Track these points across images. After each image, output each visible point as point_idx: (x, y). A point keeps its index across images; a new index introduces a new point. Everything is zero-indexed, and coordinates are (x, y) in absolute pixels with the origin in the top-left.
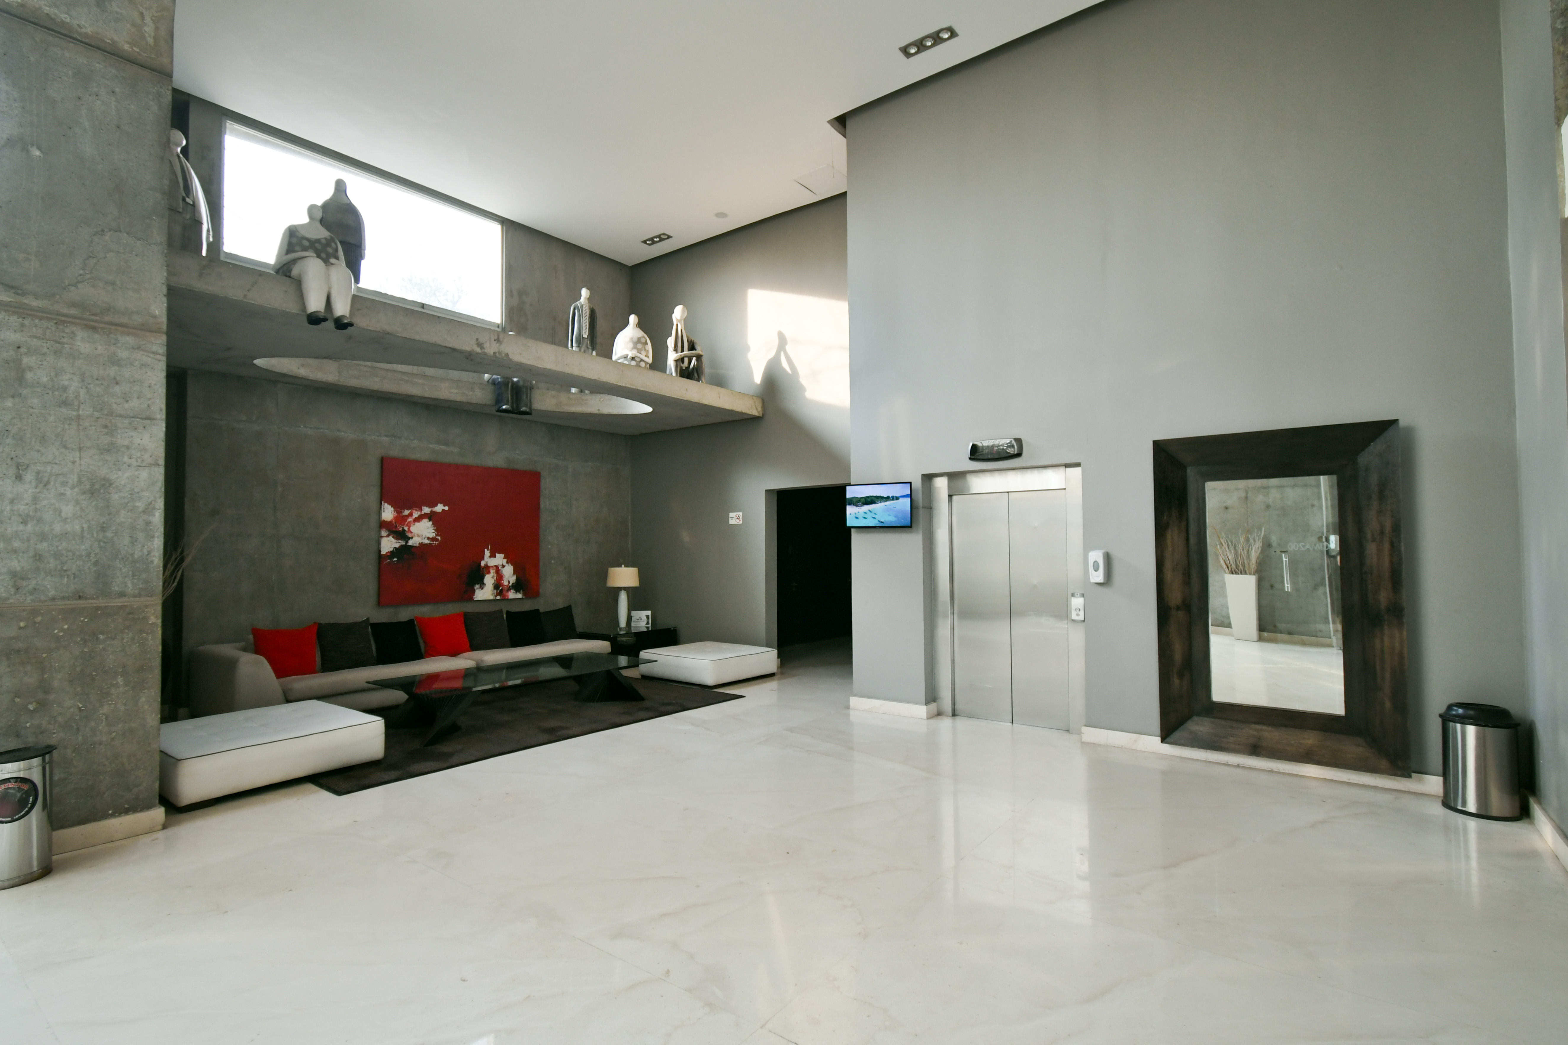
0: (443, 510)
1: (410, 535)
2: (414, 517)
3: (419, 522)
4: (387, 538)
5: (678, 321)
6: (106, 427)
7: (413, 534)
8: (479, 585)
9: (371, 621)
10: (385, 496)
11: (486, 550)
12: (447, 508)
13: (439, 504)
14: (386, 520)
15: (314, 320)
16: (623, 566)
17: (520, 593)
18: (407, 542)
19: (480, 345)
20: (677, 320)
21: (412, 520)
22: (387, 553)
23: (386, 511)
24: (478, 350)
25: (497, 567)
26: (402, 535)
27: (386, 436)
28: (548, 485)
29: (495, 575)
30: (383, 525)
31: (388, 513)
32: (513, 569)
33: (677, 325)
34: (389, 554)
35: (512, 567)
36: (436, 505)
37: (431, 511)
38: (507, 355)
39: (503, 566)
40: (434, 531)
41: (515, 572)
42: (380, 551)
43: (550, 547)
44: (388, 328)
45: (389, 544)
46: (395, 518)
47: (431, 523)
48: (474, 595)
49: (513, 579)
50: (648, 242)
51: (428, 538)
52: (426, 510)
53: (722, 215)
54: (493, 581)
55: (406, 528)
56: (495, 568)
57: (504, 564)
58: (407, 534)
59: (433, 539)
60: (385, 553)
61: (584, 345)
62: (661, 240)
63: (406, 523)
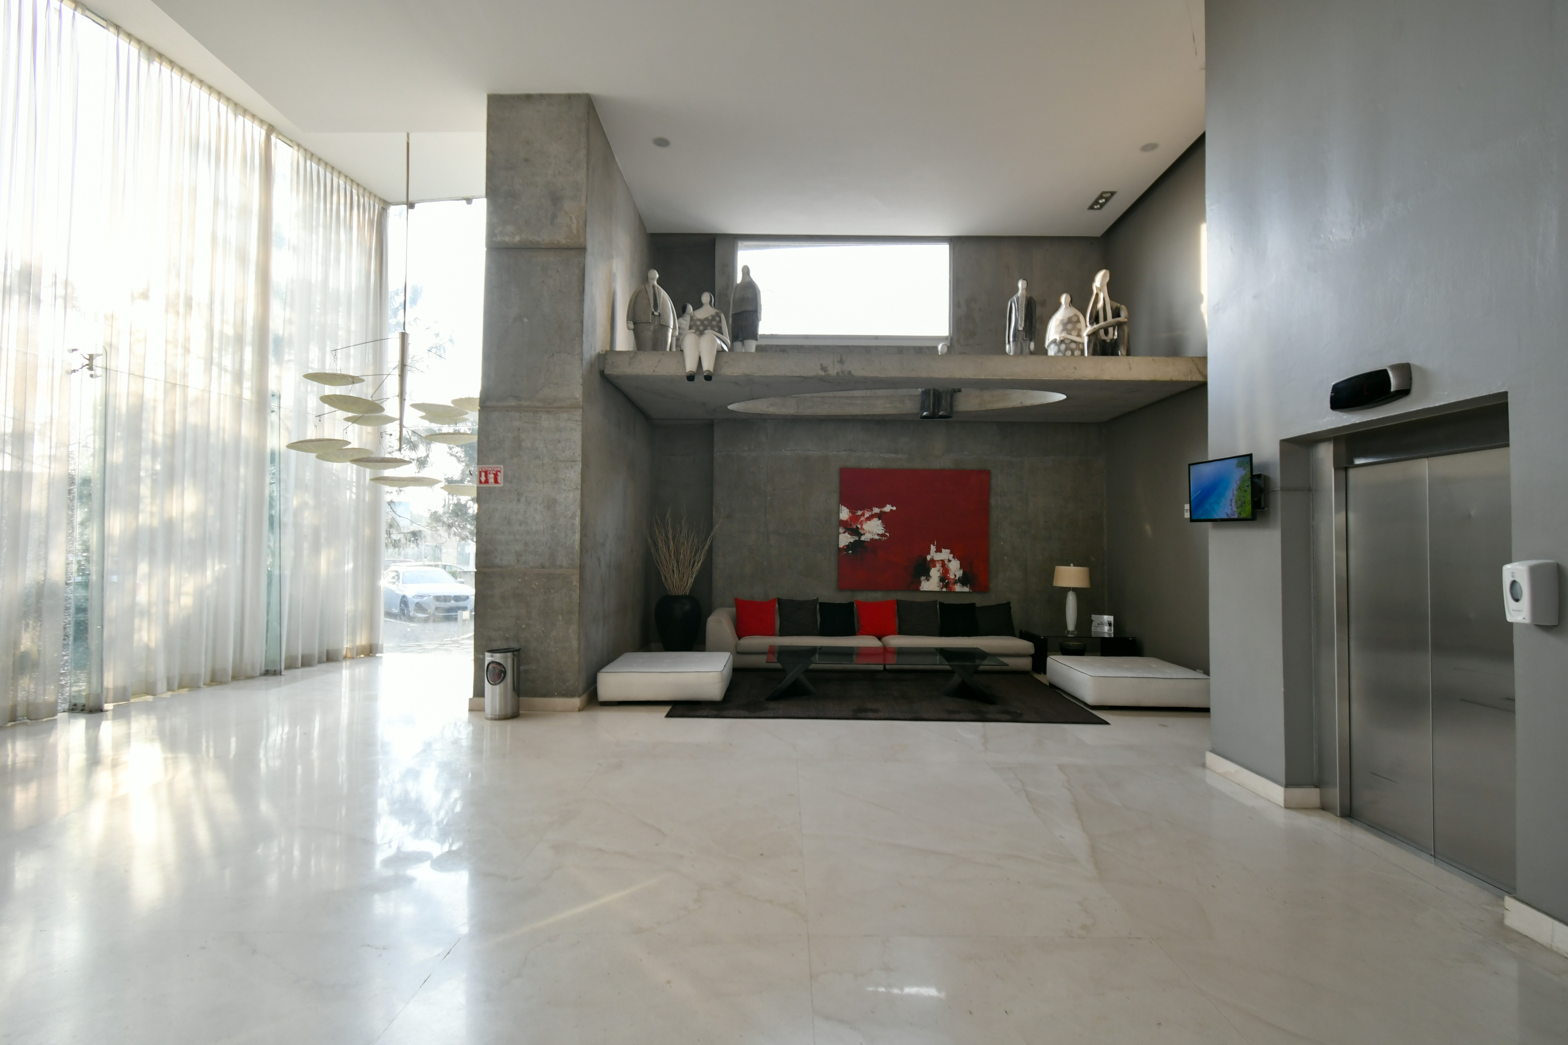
0: (891, 510)
1: (862, 532)
2: (866, 517)
3: (870, 520)
4: (844, 534)
5: (1100, 289)
6: (554, 468)
7: (865, 531)
8: (925, 577)
9: (820, 601)
10: (845, 500)
11: (932, 545)
12: (894, 508)
13: (888, 505)
14: (843, 519)
15: (691, 378)
16: (1072, 565)
17: (967, 587)
18: (860, 538)
19: (824, 369)
20: (1097, 287)
21: (864, 519)
22: (843, 546)
23: (843, 512)
24: (822, 373)
25: (943, 561)
26: (856, 532)
27: (845, 451)
28: (1000, 482)
29: (941, 569)
30: (843, 523)
31: (845, 514)
32: (959, 564)
33: (1097, 295)
34: (845, 547)
35: (959, 562)
36: (885, 506)
37: (881, 511)
38: (850, 372)
39: (949, 561)
40: (883, 528)
41: (961, 567)
42: (838, 545)
43: (1002, 543)
44: (747, 372)
45: (845, 539)
46: (851, 518)
47: (880, 521)
48: (920, 586)
49: (959, 573)
50: (1095, 207)
51: (878, 535)
52: (876, 510)
53: (1149, 147)
54: (938, 574)
55: (859, 526)
56: (941, 562)
57: (950, 559)
58: (860, 531)
59: (882, 535)
60: (842, 547)
61: (1020, 338)
62: (1107, 200)
63: (859, 522)
